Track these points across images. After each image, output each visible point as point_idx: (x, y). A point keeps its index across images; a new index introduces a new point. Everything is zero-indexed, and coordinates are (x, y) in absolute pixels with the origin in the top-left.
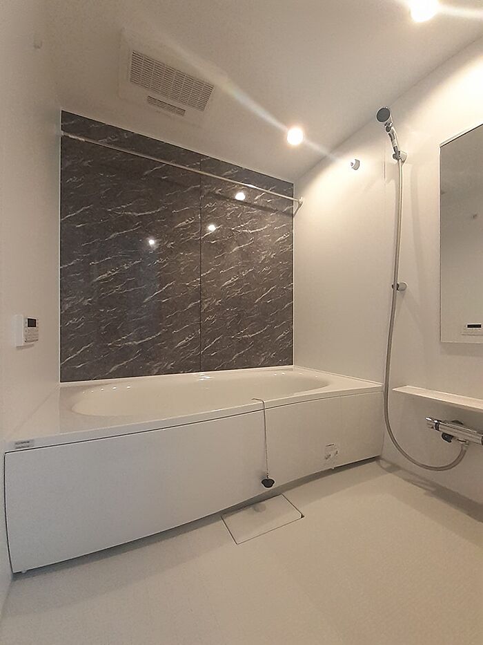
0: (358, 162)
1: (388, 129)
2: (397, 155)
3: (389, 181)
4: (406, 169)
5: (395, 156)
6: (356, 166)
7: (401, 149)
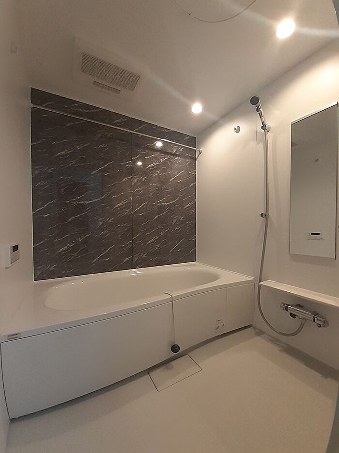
0: (239, 127)
1: (258, 110)
2: (264, 127)
3: (258, 144)
4: (270, 136)
5: (262, 128)
6: (237, 130)
7: (267, 123)
